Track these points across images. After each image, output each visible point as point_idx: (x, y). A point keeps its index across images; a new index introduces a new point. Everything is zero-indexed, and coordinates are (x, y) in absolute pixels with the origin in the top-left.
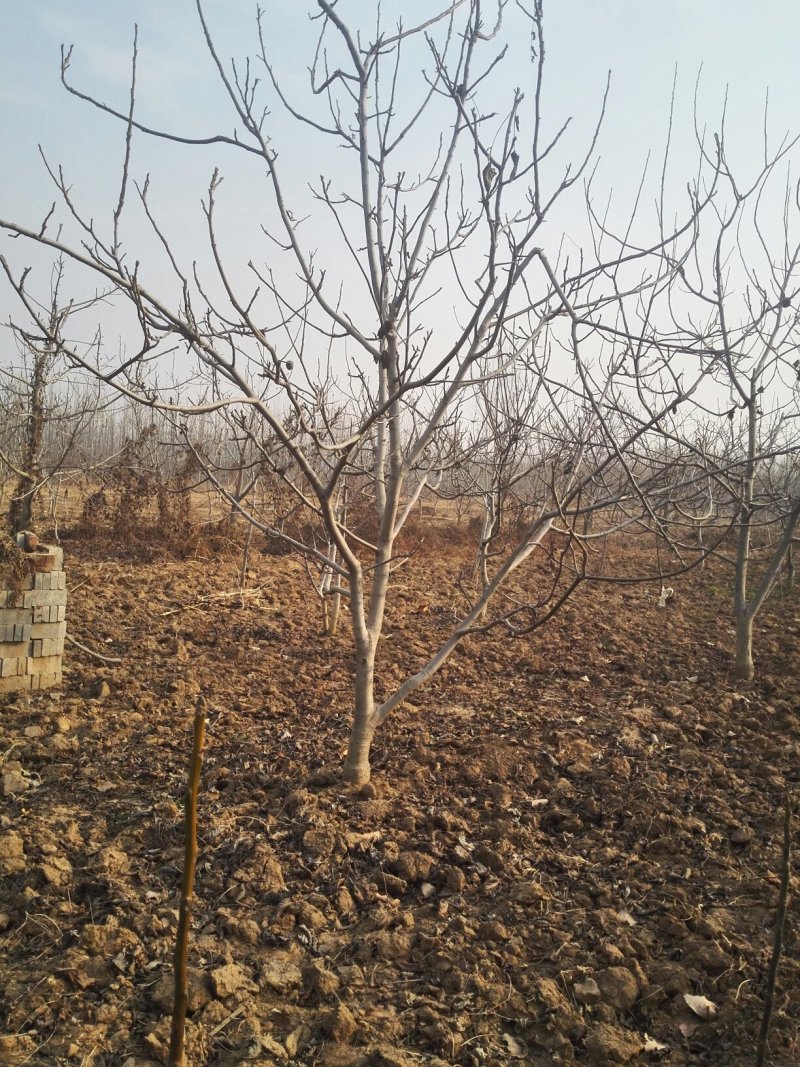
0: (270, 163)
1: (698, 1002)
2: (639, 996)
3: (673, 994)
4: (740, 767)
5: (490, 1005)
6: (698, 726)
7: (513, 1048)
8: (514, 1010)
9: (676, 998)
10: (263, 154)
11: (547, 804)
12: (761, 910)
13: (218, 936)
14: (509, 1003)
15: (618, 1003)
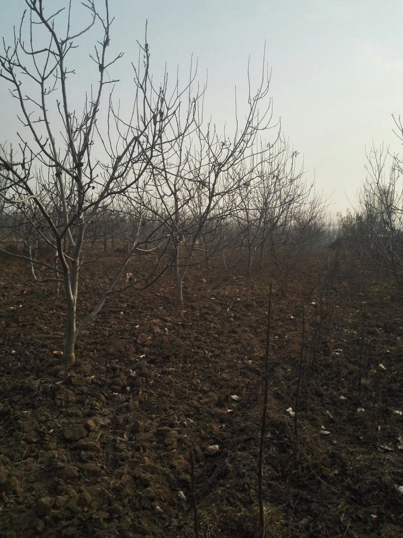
0: (18, 86)
1: (235, 397)
2: (219, 399)
3: (227, 397)
4: (201, 333)
5: (180, 411)
6: (180, 323)
7: (192, 421)
8: (187, 410)
9: (229, 397)
10: (14, 82)
11: (146, 356)
12: (236, 371)
13: (67, 417)
14: (186, 409)
15: (214, 403)
